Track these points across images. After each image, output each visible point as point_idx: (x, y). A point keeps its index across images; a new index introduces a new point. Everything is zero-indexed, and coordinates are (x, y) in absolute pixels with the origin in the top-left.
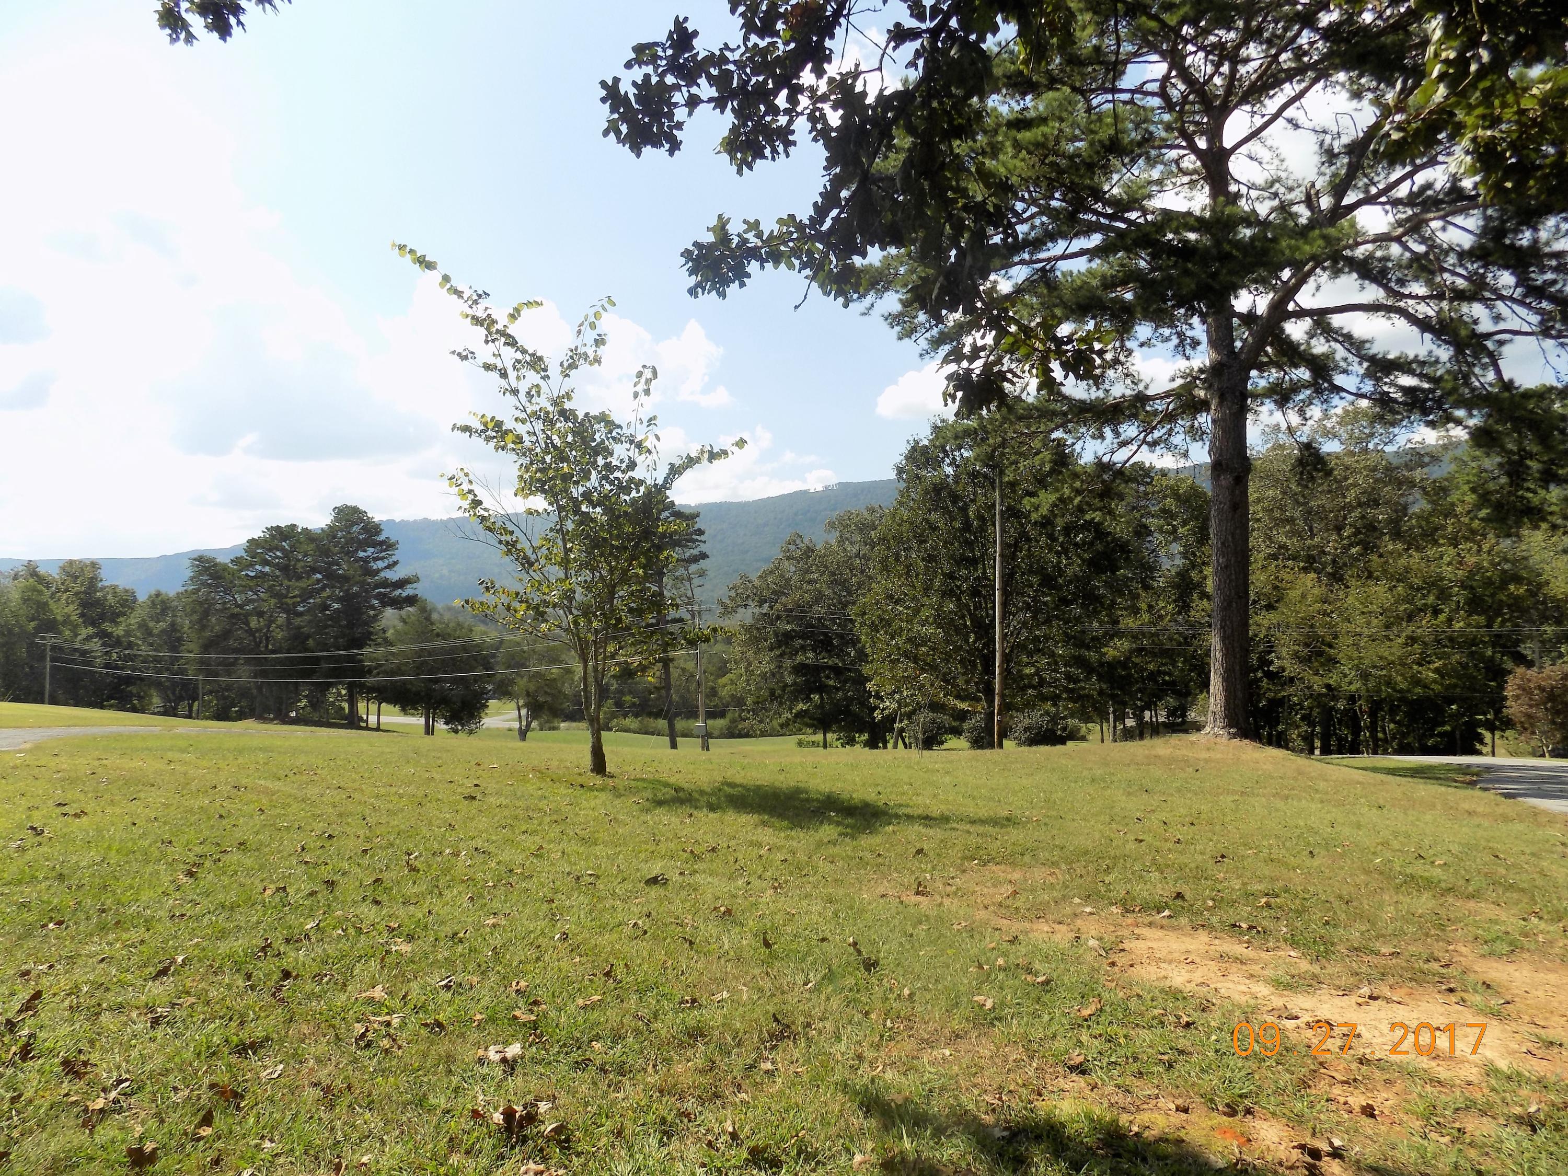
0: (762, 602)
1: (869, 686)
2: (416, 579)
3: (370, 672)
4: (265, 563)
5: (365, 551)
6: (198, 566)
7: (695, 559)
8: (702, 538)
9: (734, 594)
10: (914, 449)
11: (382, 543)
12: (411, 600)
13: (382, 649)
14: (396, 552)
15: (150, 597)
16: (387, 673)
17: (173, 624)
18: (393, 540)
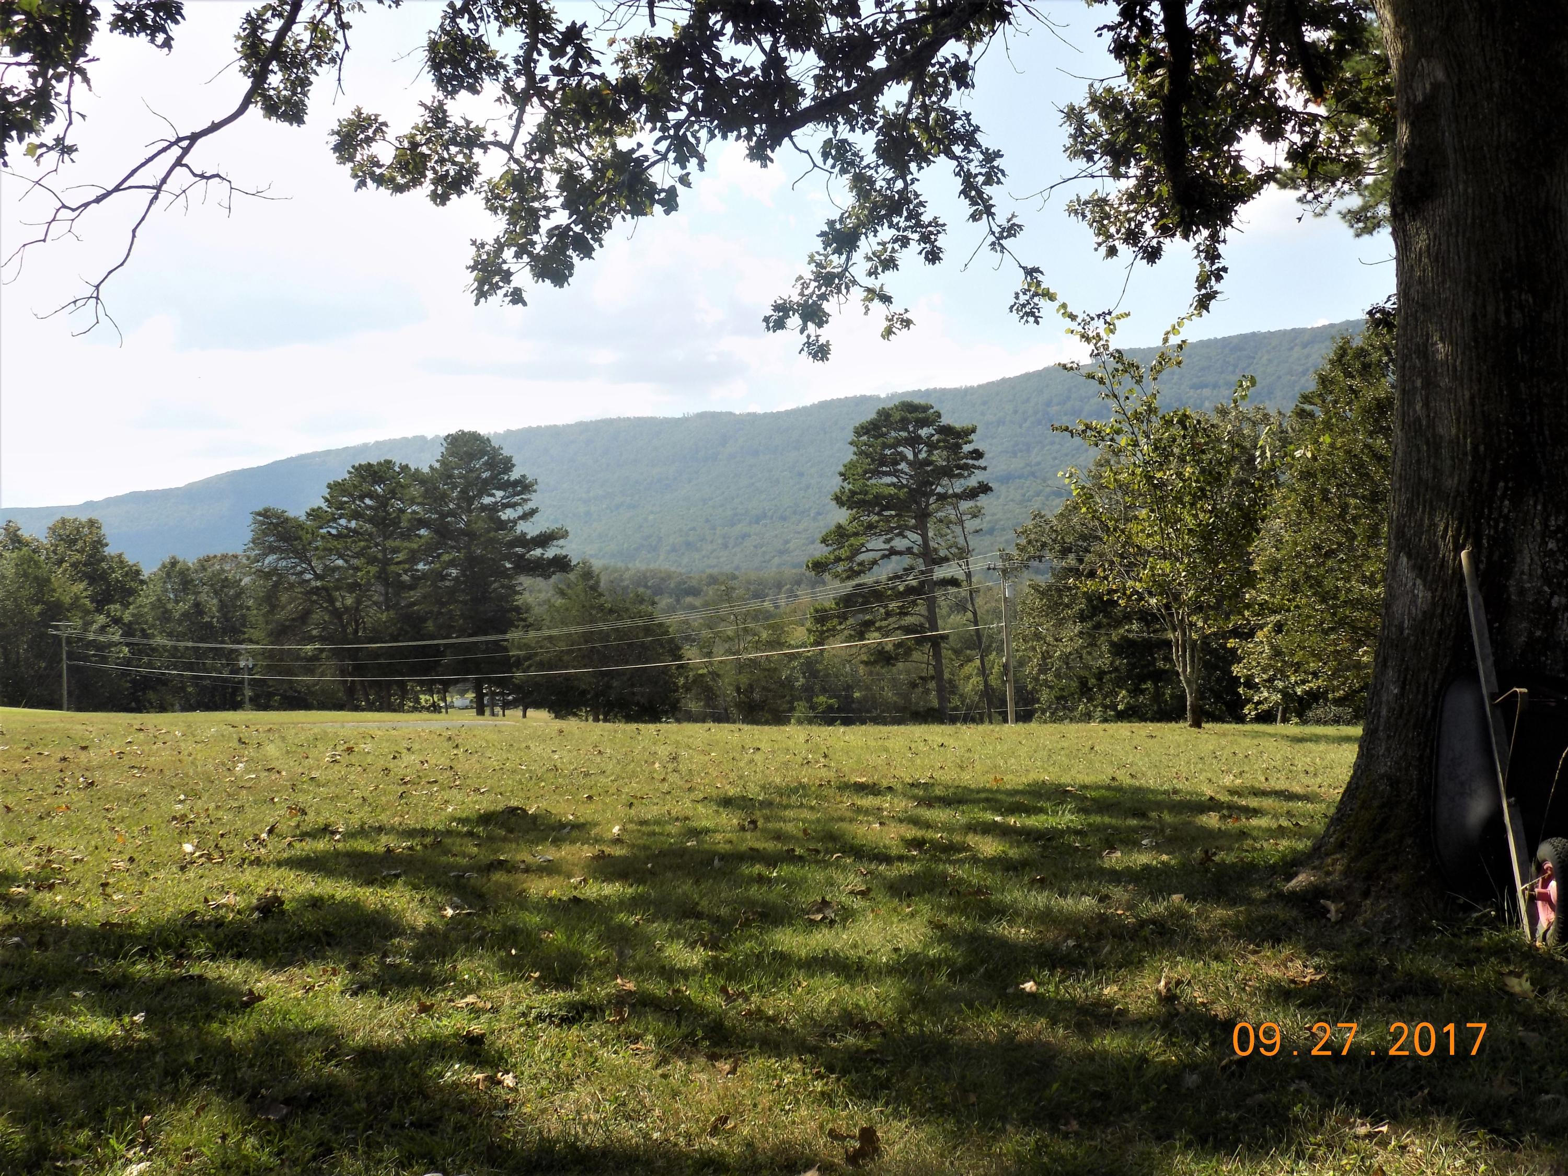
0: (1065, 551)
1: (1236, 670)
2: (565, 535)
3: (518, 663)
4: (356, 515)
5: (493, 495)
6: (263, 523)
7: (972, 494)
8: (981, 463)
9: (1023, 541)
10: (1342, 352)
11: (516, 483)
12: (561, 564)
13: (532, 634)
14: (533, 496)
15: (164, 566)
16: (541, 666)
17: (197, 605)
18: (530, 479)
